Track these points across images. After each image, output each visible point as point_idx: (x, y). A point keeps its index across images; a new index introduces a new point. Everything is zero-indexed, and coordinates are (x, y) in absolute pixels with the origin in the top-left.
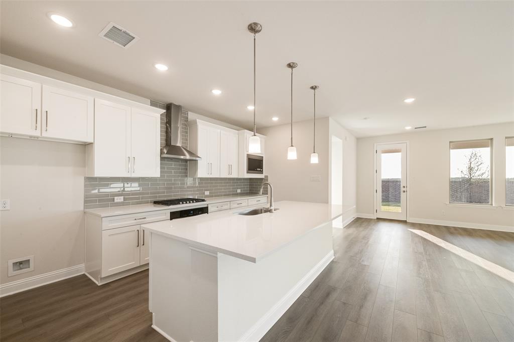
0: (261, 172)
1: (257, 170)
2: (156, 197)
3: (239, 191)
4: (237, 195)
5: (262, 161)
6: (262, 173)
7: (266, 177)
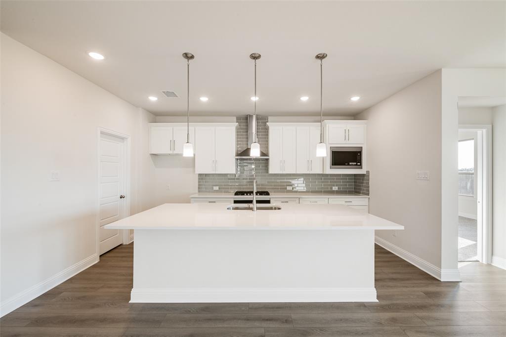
0: (360, 167)
1: (349, 165)
2: (241, 188)
3: (335, 188)
4: (332, 192)
5: (360, 152)
6: (362, 168)
7: (368, 172)
